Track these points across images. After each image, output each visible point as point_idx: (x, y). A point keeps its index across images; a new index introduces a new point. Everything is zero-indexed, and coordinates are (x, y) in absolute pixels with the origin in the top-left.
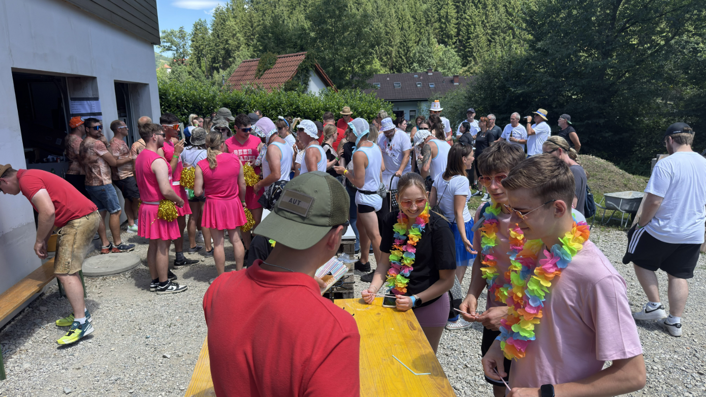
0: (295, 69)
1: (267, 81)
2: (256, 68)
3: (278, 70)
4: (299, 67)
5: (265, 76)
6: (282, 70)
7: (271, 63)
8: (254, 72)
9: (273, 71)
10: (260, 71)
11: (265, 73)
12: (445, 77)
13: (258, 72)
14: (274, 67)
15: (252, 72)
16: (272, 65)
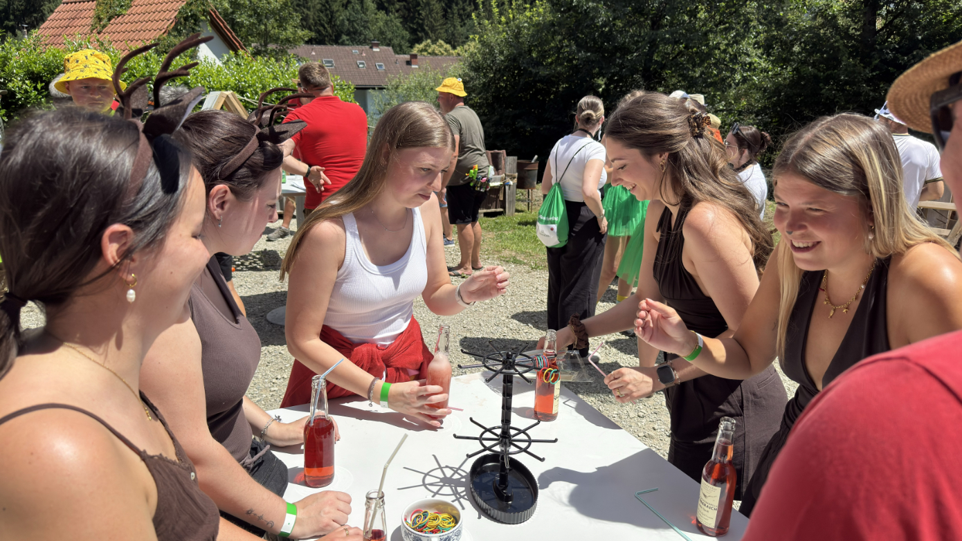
0: (173, 17)
1: (116, 37)
2: (92, 13)
3: (137, 18)
4: (180, 12)
5: (109, 28)
6: (147, 17)
7: (122, 6)
8: (90, 21)
9: (126, 19)
10: (100, 19)
11: (111, 22)
12: (397, 56)
13: (97, 20)
14: (128, 13)
15: (83, 22)
16: (125, 9)
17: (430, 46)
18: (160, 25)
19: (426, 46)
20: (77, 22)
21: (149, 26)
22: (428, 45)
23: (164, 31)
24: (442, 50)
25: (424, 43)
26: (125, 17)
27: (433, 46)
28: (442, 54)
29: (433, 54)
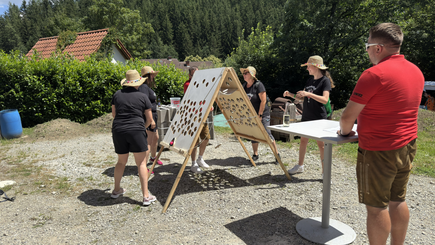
0: (99, 43)
2: (55, 44)
3: (80, 45)
4: (103, 41)
5: (66, 50)
6: (85, 44)
7: (72, 39)
8: (55, 48)
11: (66, 47)
12: (180, 62)
13: (59, 47)
14: (75, 42)
15: (52, 48)
16: (73, 41)
17: (192, 58)
18: (93, 47)
19: (191, 58)
20: (47, 49)
21: (87, 48)
22: (191, 57)
23: (95, 50)
24: (197, 59)
25: (190, 56)
26: (73, 45)
27: (193, 58)
28: (198, 61)
29: (194, 61)
